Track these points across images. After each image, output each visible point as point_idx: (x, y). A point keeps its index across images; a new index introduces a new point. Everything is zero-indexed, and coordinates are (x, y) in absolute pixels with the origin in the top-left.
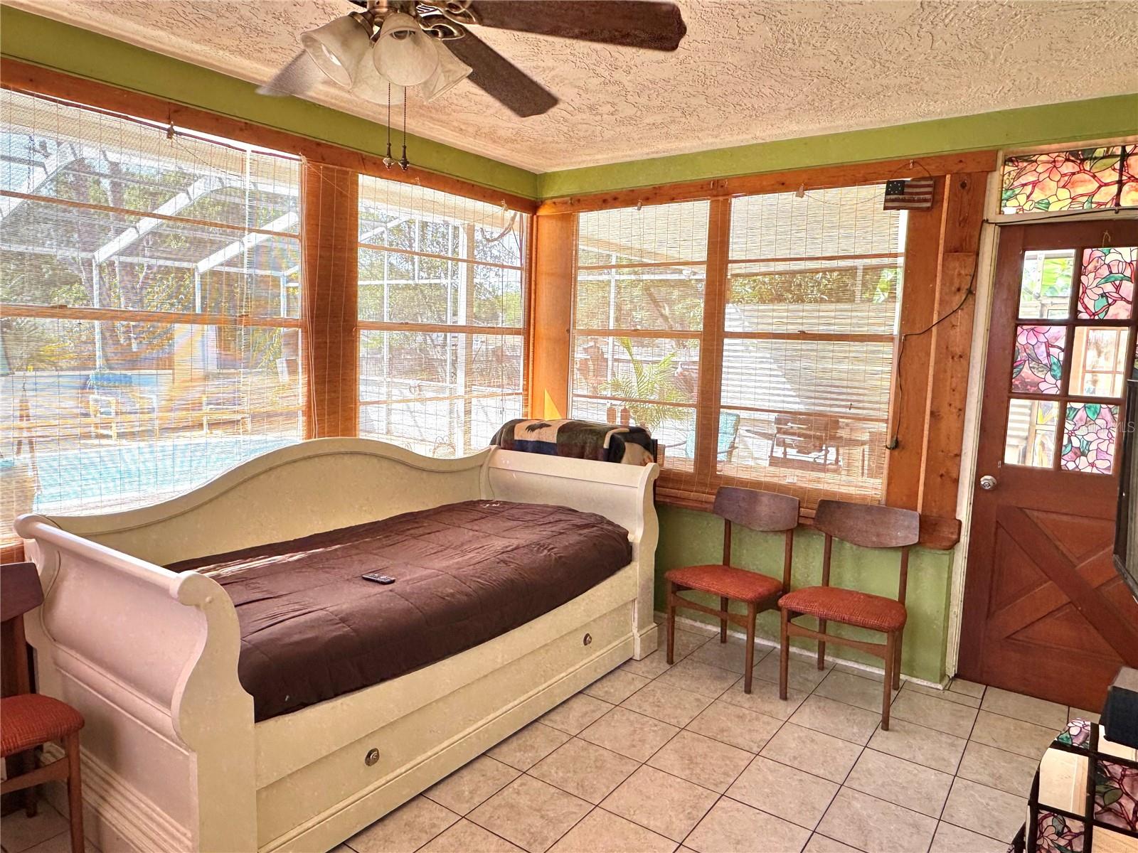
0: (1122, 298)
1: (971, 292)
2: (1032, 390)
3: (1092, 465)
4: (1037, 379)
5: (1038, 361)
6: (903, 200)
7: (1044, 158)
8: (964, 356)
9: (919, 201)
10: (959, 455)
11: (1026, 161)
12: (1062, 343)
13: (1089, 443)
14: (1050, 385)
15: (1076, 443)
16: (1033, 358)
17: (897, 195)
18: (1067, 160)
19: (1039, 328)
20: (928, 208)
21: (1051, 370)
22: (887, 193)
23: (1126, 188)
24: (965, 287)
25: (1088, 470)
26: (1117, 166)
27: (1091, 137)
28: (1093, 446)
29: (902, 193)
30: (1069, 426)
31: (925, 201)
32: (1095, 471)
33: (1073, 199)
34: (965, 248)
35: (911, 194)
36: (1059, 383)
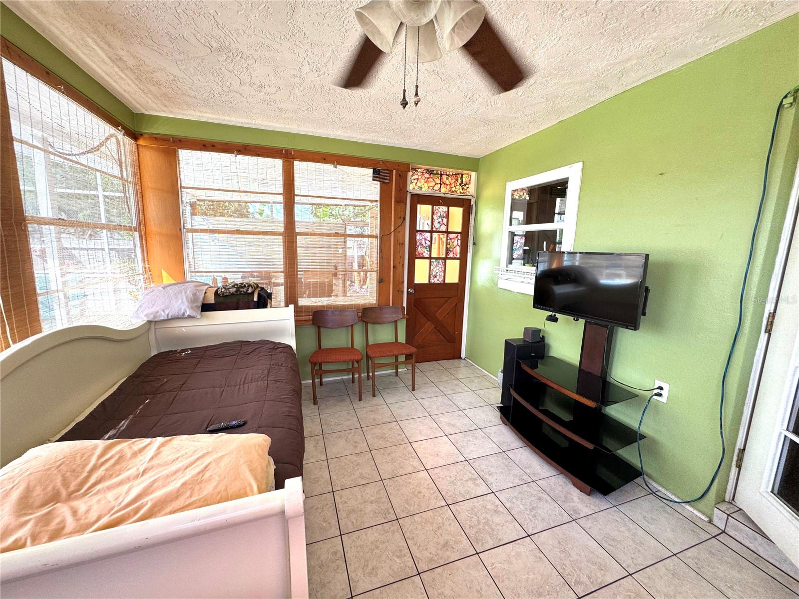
0: (444, 224)
1: (404, 219)
2: (421, 256)
3: (438, 280)
4: (423, 252)
5: (423, 245)
6: (379, 178)
7: (419, 170)
8: (403, 244)
9: (385, 179)
10: (403, 282)
11: (414, 170)
12: (429, 239)
13: (437, 273)
14: (426, 254)
15: (434, 274)
16: (421, 244)
17: (377, 175)
18: (426, 173)
19: (423, 233)
20: (388, 183)
21: (426, 248)
22: (373, 173)
23: (442, 186)
24: (402, 216)
25: (437, 282)
26: (440, 178)
27: (433, 166)
28: (438, 274)
29: (379, 174)
30: (432, 268)
31: (387, 179)
32: (439, 282)
33: (429, 187)
34: (401, 201)
35: (382, 175)
36: (429, 253)
